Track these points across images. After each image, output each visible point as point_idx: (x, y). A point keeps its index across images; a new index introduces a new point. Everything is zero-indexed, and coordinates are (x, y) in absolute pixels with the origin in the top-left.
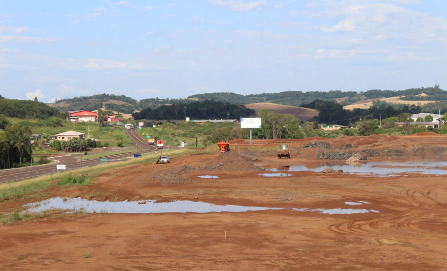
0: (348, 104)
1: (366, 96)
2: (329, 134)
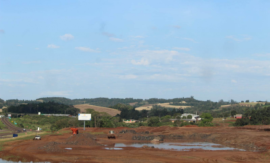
0: (137, 107)
1: (148, 102)
2: (129, 125)
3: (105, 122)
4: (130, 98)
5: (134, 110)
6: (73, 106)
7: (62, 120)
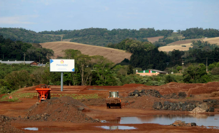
0: (163, 45)
1: (184, 35)
2: (147, 81)
3: (100, 75)
4: (148, 29)
5: (156, 50)
6: (40, 44)
7: (18, 72)
